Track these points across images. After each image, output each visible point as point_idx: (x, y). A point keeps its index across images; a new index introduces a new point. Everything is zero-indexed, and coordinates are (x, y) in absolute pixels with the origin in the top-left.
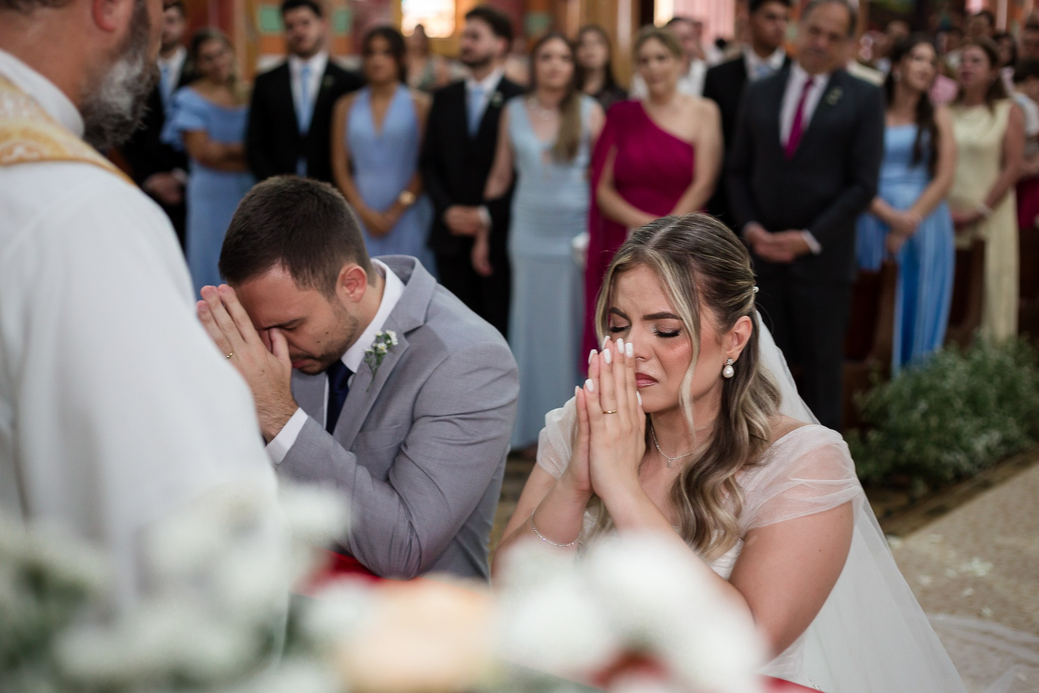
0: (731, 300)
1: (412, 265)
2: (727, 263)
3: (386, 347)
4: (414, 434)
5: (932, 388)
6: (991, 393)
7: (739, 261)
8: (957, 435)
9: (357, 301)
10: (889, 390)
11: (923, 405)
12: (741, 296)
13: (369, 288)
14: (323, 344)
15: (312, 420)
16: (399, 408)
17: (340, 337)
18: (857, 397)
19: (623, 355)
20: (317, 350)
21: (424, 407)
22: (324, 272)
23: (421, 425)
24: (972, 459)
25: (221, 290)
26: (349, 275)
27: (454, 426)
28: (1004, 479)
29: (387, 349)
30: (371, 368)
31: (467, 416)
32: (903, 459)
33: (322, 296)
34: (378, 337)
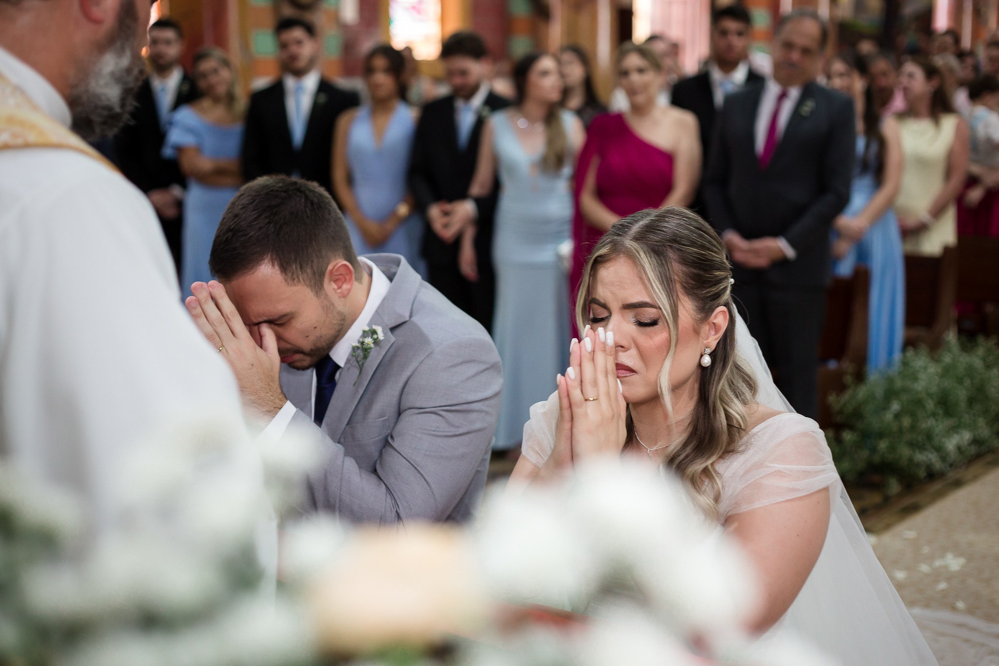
0: (708, 290)
1: (398, 263)
2: (704, 254)
3: (373, 341)
4: (400, 426)
5: (905, 390)
6: (962, 394)
7: (716, 253)
8: (929, 436)
9: (344, 296)
10: (862, 392)
11: (895, 406)
12: (717, 287)
13: (356, 284)
14: (312, 338)
15: (300, 412)
16: (386, 399)
17: (326, 332)
18: (832, 398)
19: (604, 344)
20: (306, 344)
21: (411, 400)
22: (312, 267)
23: (406, 417)
24: (943, 459)
25: (210, 286)
26: (337, 270)
27: (439, 418)
28: (975, 478)
29: (373, 343)
30: (358, 362)
31: (453, 408)
32: (876, 459)
33: (310, 291)
34: (364, 332)
